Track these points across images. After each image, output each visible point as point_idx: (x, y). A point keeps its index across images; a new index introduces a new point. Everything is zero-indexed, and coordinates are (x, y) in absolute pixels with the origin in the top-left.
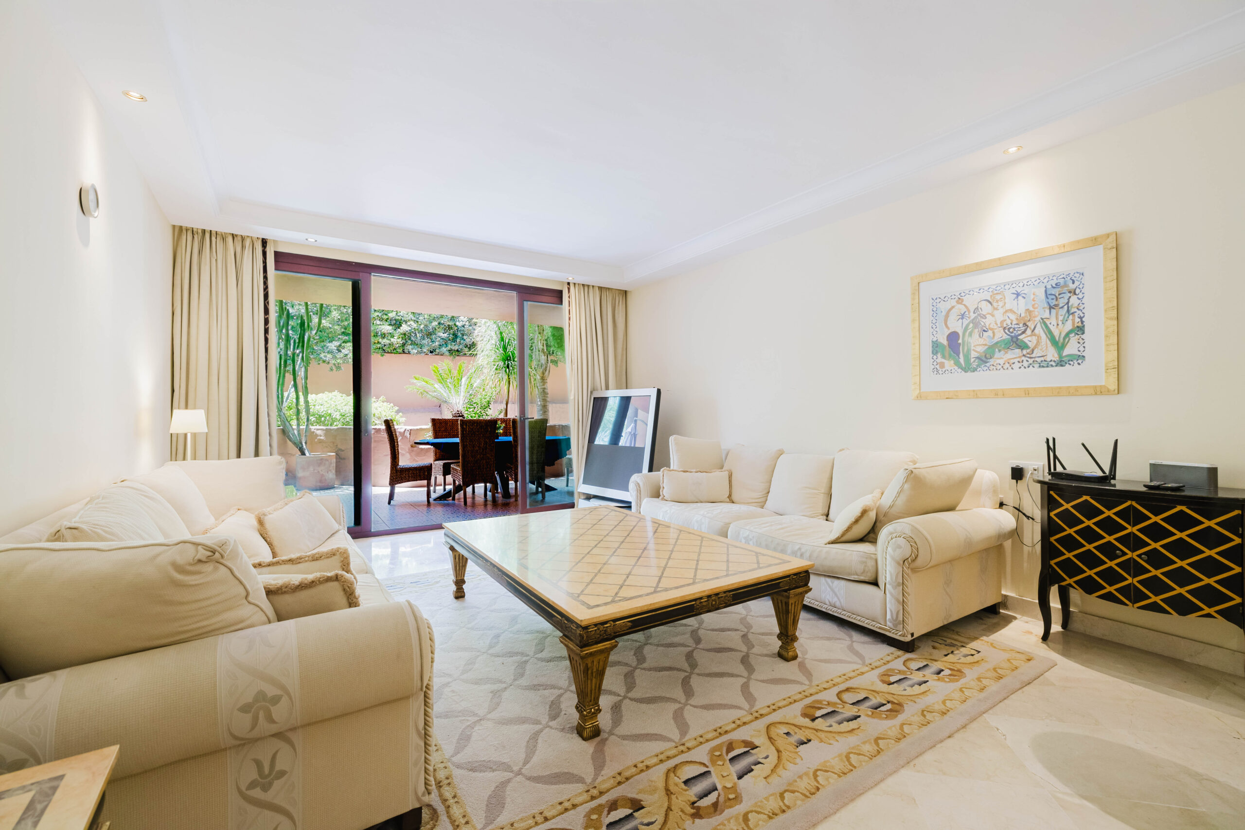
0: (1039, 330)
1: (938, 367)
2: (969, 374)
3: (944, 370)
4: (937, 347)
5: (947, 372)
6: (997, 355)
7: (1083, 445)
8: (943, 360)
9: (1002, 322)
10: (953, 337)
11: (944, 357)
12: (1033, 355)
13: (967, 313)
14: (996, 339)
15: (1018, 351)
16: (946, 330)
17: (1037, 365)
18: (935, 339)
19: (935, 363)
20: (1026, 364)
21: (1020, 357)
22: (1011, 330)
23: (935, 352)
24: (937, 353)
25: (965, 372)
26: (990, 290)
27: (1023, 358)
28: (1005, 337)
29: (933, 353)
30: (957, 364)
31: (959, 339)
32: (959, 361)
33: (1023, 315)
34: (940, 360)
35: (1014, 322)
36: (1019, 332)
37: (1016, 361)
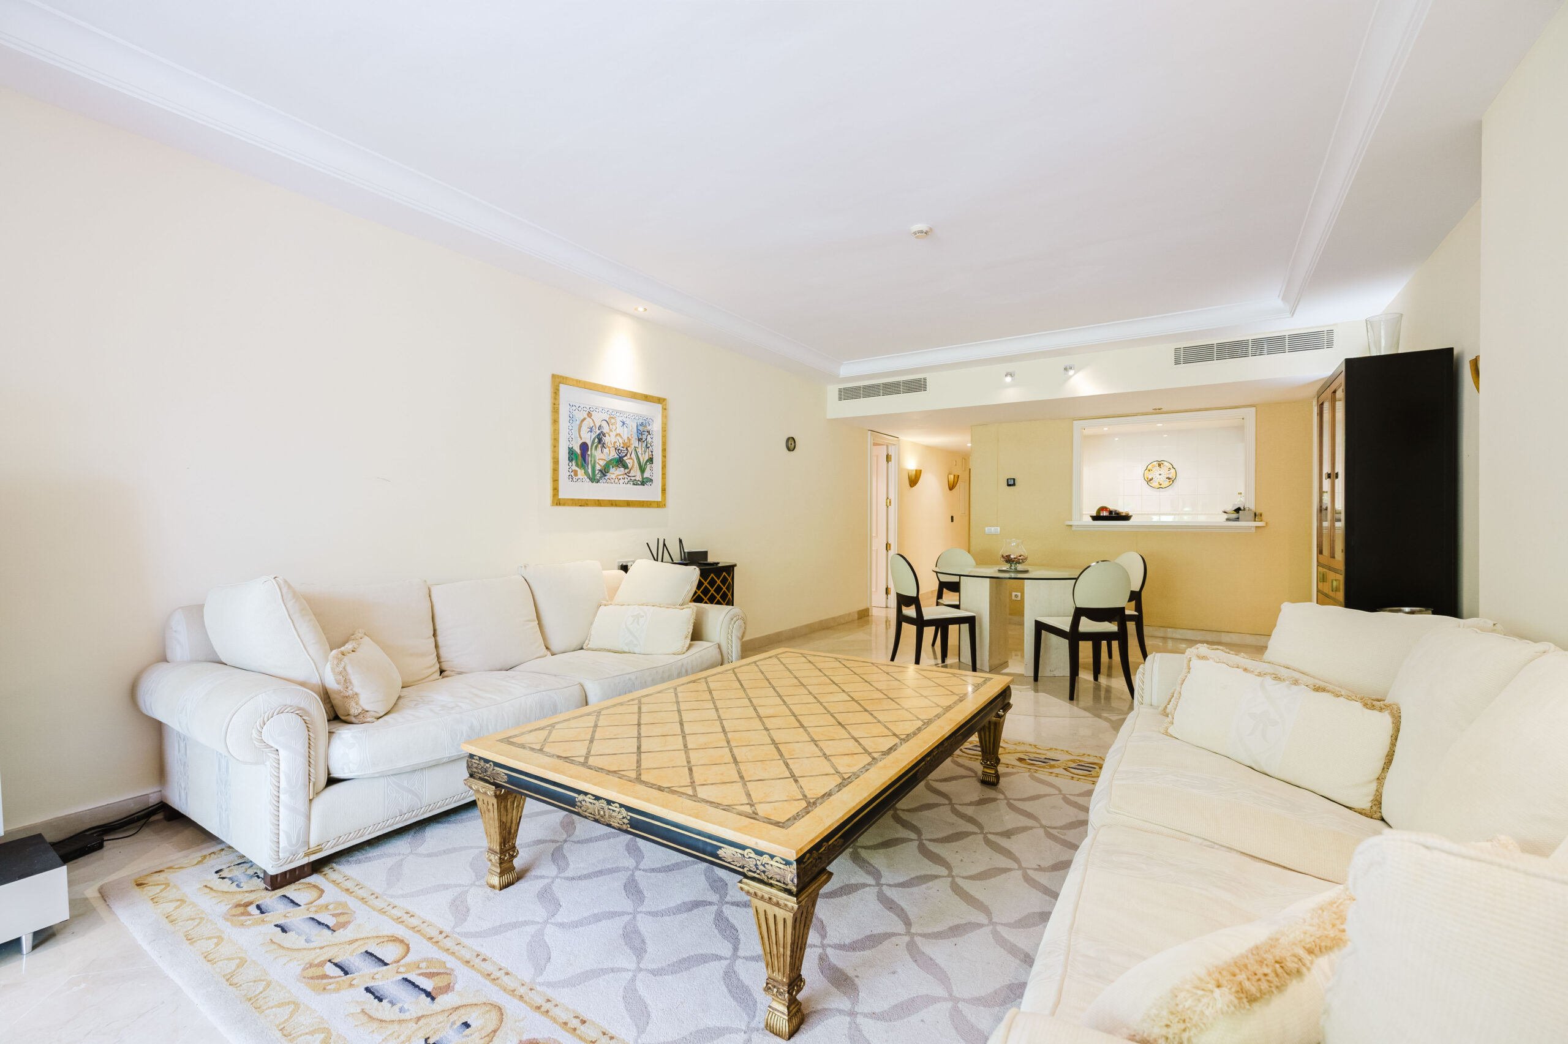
0: (633, 455)
1: (572, 474)
2: (594, 484)
3: (577, 478)
4: (572, 454)
5: (579, 480)
6: (612, 470)
7: (647, 544)
8: (577, 468)
9: (615, 442)
10: (584, 447)
11: (577, 465)
12: (630, 475)
13: (594, 428)
14: (611, 457)
15: (623, 469)
16: (579, 439)
17: (631, 483)
18: (571, 446)
19: (570, 470)
20: (626, 481)
21: (623, 475)
22: (620, 451)
23: (570, 459)
24: (572, 460)
25: (592, 482)
26: (609, 413)
27: (625, 476)
28: (616, 456)
29: (569, 460)
30: (586, 473)
31: (588, 451)
32: (588, 472)
33: (626, 441)
34: (574, 468)
35: (621, 446)
36: (624, 454)
37: (621, 477)
